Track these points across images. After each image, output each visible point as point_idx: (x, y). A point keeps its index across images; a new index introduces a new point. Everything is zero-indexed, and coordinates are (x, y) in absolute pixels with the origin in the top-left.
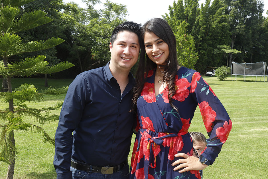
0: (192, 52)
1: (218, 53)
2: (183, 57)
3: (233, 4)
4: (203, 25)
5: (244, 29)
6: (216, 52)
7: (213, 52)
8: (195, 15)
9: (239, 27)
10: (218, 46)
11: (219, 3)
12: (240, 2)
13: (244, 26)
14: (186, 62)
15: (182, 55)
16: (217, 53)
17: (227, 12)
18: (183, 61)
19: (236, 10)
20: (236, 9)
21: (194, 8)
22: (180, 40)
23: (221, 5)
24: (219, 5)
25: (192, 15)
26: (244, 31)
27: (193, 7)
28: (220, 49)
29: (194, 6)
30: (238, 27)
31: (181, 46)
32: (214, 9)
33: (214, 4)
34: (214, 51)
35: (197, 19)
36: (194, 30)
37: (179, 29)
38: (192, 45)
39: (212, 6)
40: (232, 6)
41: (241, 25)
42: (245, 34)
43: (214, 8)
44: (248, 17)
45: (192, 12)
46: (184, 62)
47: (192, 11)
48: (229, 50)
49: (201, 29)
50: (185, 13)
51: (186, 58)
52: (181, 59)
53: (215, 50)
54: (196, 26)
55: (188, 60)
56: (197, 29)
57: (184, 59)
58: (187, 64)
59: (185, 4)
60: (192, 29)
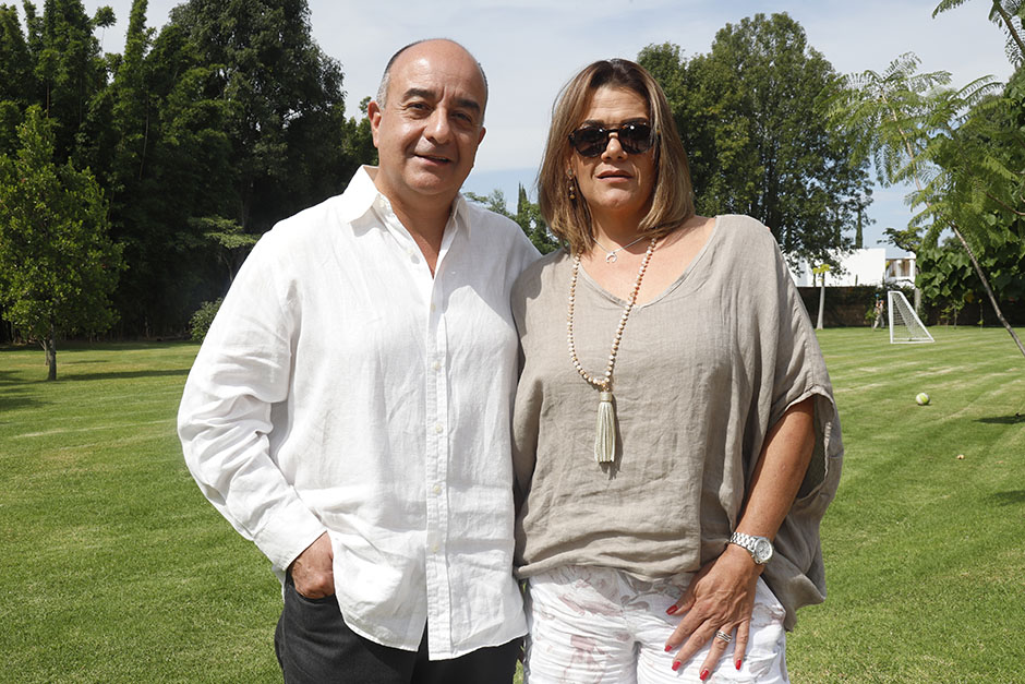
0: (95, 238)
1: (192, 246)
2: (59, 262)
3: (233, 58)
4: (129, 132)
5: (283, 159)
6: (184, 242)
7: (171, 244)
8: (84, 88)
9: (265, 148)
10: (192, 220)
11: (183, 48)
12: (259, 54)
13: (283, 145)
14: (75, 285)
15: (51, 252)
16: (188, 247)
17: (214, 87)
18: (57, 276)
19: (246, 83)
20: (246, 79)
21: (77, 54)
22: (36, 185)
23: (190, 58)
24: (185, 57)
25: (68, 83)
26: (284, 164)
27: (70, 52)
28: (198, 232)
29: (77, 45)
30: (259, 147)
31: (42, 211)
32: (162, 69)
33: (163, 50)
34: (175, 238)
35: (95, 102)
36: (84, 149)
37: (27, 137)
38: (96, 210)
39: (155, 57)
40: (230, 64)
41: (270, 140)
42: (287, 177)
43: (162, 65)
44: (294, 114)
45: (66, 69)
46: (63, 281)
47: (67, 65)
48: (235, 237)
49: (121, 146)
50: (40, 72)
51: (69, 267)
52: (49, 269)
53: (181, 235)
54: (91, 133)
55: (80, 273)
56: (96, 145)
57: (65, 268)
58: (78, 291)
59: (33, 35)
60: (74, 142)
